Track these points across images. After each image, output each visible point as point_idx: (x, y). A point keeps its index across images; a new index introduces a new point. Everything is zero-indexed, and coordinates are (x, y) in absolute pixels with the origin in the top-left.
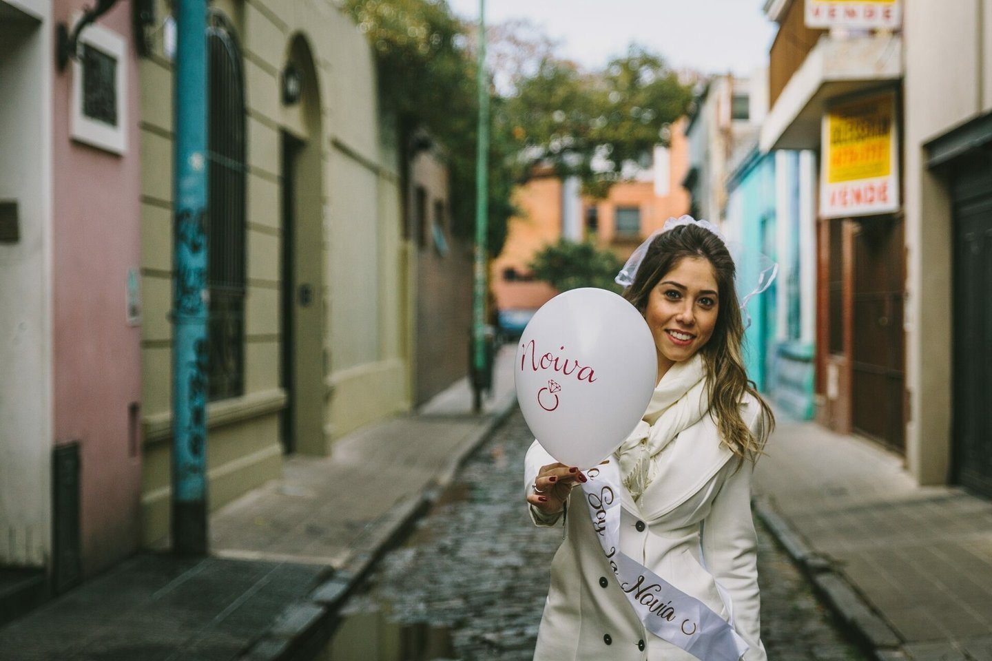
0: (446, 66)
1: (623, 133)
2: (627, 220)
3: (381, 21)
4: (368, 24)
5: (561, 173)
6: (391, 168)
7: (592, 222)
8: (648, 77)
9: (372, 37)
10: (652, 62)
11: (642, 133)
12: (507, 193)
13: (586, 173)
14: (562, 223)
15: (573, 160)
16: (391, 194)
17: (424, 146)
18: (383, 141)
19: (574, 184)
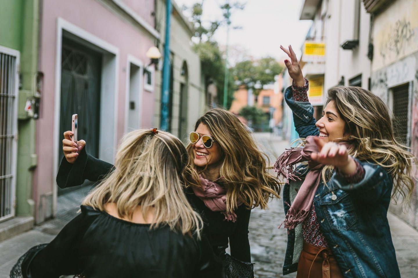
0: (217, 64)
1: (264, 78)
2: (266, 100)
3: (202, 53)
4: (199, 53)
5: (247, 88)
6: (203, 88)
7: (256, 100)
8: (272, 63)
9: (200, 57)
10: (272, 59)
11: (270, 78)
12: (232, 94)
13: (253, 88)
14: (247, 100)
15: (251, 84)
16: (203, 95)
17: (211, 83)
18: (202, 82)
19: (251, 91)
